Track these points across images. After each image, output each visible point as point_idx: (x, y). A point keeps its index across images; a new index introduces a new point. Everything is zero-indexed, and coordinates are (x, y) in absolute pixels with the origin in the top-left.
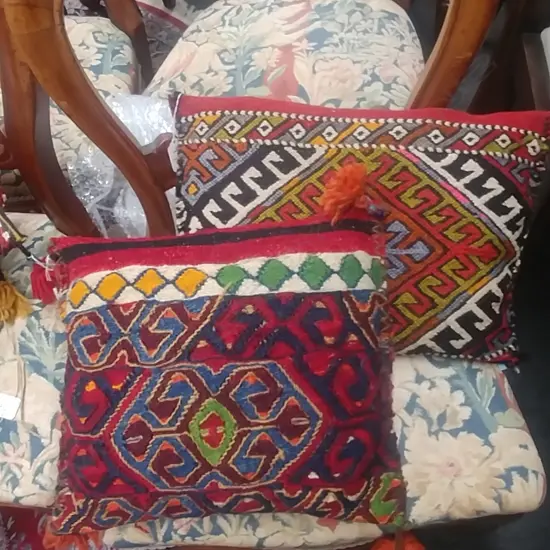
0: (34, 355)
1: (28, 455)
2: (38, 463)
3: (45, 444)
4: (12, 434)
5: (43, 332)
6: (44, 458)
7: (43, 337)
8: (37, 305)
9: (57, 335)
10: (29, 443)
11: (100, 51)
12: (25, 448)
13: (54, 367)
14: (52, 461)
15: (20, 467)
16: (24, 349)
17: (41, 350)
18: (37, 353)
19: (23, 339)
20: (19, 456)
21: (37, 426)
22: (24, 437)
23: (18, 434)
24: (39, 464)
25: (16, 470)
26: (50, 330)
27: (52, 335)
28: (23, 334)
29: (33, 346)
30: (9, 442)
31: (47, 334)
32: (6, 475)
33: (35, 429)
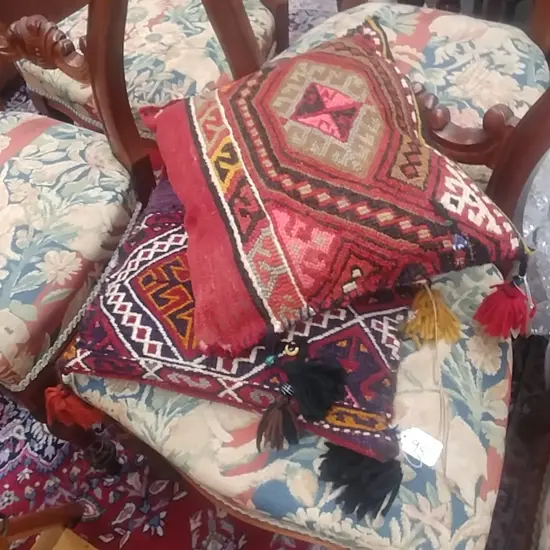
0: (460, 392)
1: (448, 520)
2: (460, 535)
3: (469, 515)
4: (428, 486)
5: (470, 368)
6: (468, 532)
7: (470, 373)
8: (463, 331)
9: (485, 376)
10: (449, 505)
11: (522, 60)
12: (445, 510)
13: (481, 417)
14: (476, 539)
15: (438, 534)
16: (447, 382)
17: (467, 389)
18: (462, 391)
19: (446, 368)
20: (436, 518)
21: (459, 485)
22: (445, 496)
23: (436, 488)
24: (461, 538)
25: (431, 536)
26: (478, 367)
27: (479, 375)
28: (446, 362)
29: (458, 381)
30: (425, 494)
31: (474, 371)
32: (417, 537)
33: (457, 488)
